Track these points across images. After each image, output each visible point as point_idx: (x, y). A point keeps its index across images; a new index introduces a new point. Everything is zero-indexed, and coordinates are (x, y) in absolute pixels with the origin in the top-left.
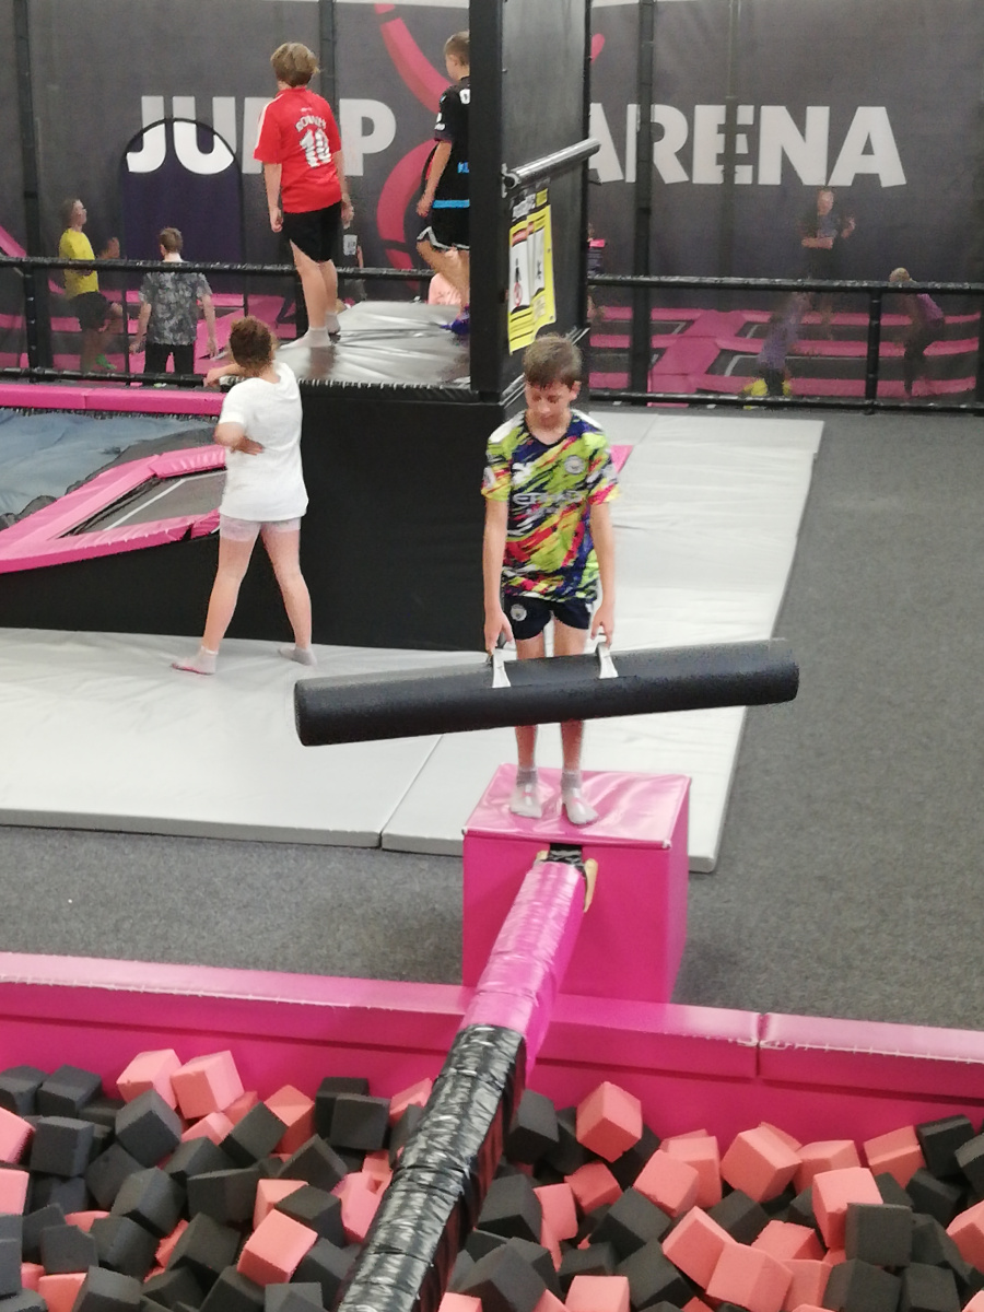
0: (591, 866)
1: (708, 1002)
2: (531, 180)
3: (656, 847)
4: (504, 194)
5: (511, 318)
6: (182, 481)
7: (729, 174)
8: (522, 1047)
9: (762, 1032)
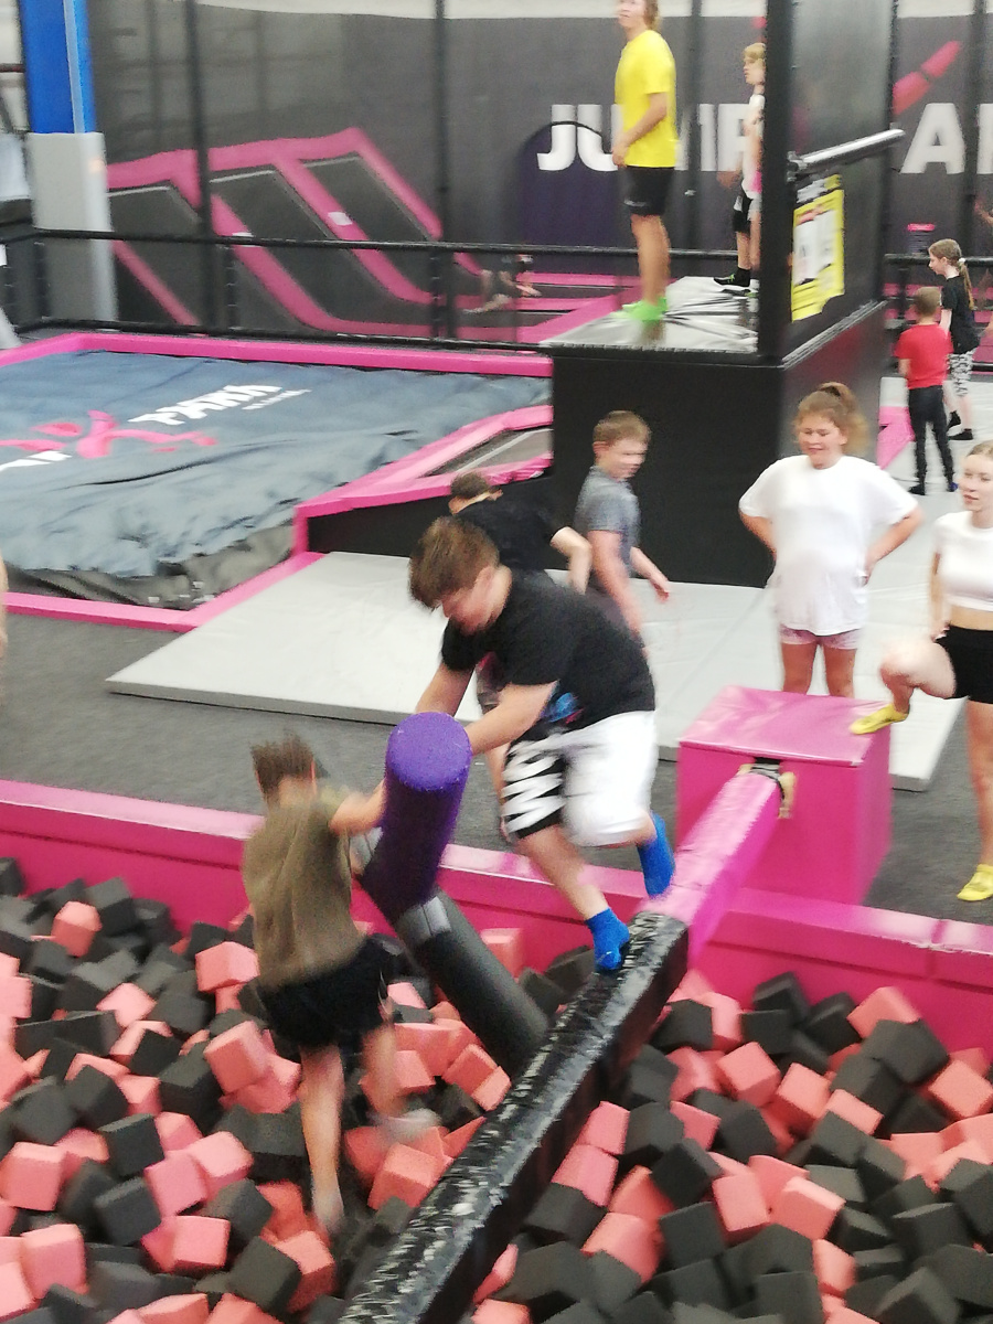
0: (788, 779)
1: (895, 906)
2: (822, 168)
3: (847, 765)
4: (789, 177)
5: (793, 290)
6: (527, 434)
8: (685, 935)
9: (936, 936)
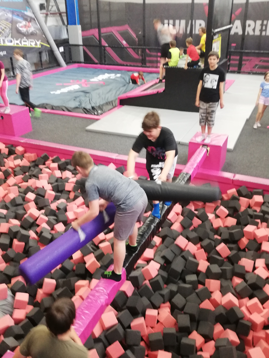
0: (209, 149)
1: (227, 171)
2: (218, 32)
3: (219, 147)
4: (212, 34)
7: (261, 33)
8: (190, 176)
9: (234, 177)
